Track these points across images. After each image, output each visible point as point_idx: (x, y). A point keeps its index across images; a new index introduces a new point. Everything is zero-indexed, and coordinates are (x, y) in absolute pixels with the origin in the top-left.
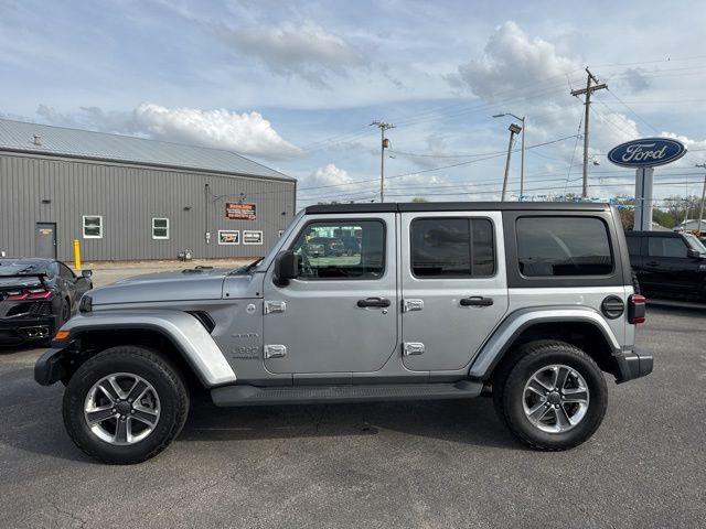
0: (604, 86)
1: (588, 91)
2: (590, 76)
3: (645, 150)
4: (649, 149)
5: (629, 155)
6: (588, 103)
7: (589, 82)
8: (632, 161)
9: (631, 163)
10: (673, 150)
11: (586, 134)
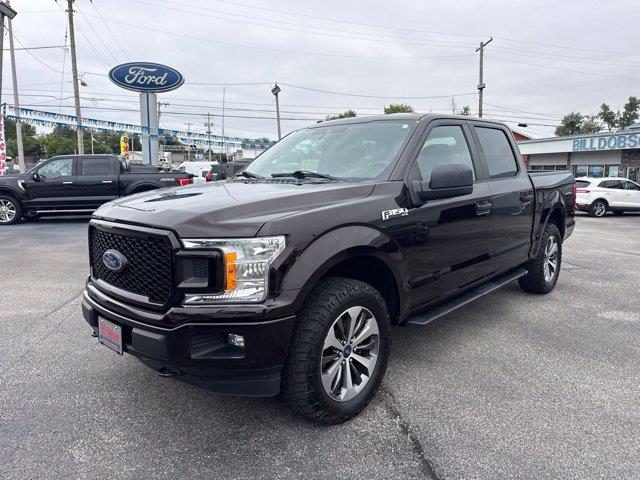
3: (147, 74)
5: (131, 78)
6: (70, 11)
8: (135, 84)
9: (135, 86)
10: (173, 80)
11: (73, 46)
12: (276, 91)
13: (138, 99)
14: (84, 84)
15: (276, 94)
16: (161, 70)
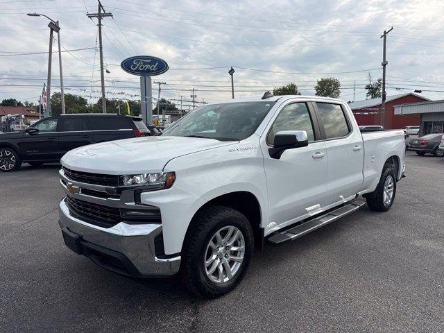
0: (110, 15)
1: (100, 16)
2: (100, 5)
3: (145, 63)
4: (148, 63)
5: (134, 66)
6: (100, 25)
7: (100, 9)
8: (137, 70)
10: (161, 66)
11: (100, 48)
12: (232, 72)
14: (107, 72)
16: (154, 60)
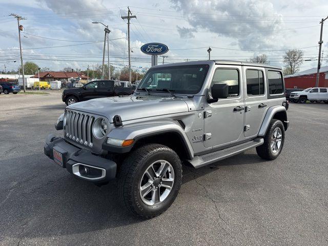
0: (135, 17)
1: (129, 18)
2: (129, 11)
3: (155, 47)
4: (156, 47)
5: (149, 49)
6: (129, 23)
7: (129, 14)
8: (150, 52)
9: (150, 53)
10: (164, 49)
11: (129, 37)
12: (209, 50)
13: (151, 57)
14: (132, 52)
15: (209, 52)
16: (160, 45)
